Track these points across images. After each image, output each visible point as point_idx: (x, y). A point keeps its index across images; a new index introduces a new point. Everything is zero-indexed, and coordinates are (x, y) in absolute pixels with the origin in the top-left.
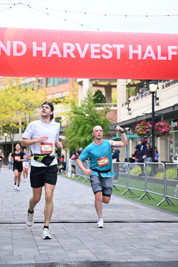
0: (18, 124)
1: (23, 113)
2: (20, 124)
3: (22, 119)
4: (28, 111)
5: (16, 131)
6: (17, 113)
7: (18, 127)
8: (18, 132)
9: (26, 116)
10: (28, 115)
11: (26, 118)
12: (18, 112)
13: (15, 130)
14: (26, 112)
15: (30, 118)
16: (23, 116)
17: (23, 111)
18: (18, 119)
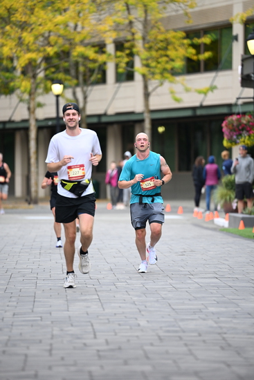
0: (101, 48)
1: (120, 6)
2: (110, 48)
3: (117, 28)
5: (96, 76)
7: (101, 58)
8: (103, 80)
9: (132, 17)
10: (138, 13)
11: (131, 23)
13: (92, 71)
15: (146, 23)
16: (121, 18)
18: (101, 28)
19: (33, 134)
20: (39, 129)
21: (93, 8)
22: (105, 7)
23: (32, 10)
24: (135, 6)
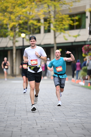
0: (39, 21)
1: (46, 6)
2: (42, 21)
3: (45, 13)
4: (53, 2)
5: (37, 31)
6: (38, 5)
7: (39, 24)
8: (39, 32)
9: (50, 10)
10: (52, 8)
11: (49, 12)
12: (39, 3)
13: (35, 29)
14: (50, 4)
15: (55, 12)
16: (46, 10)
17: (46, 3)
18: (39, 13)
19: (14, 52)
20: (17, 50)
21: (36, 6)
22: (41, 6)
23: (14, 7)
24: (51, 6)
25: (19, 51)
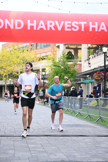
0: (18, 73)
1: (21, 66)
3: (21, 69)
6: (18, 66)
9: (23, 68)
11: (23, 69)
13: (16, 77)
14: (23, 65)
16: (21, 68)
18: (18, 69)
19: (6, 87)
20: (7, 86)
21: (17, 66)
22: (19, 66)
23: (6, 66)
24: (24, 66)
25: (8, 87)
